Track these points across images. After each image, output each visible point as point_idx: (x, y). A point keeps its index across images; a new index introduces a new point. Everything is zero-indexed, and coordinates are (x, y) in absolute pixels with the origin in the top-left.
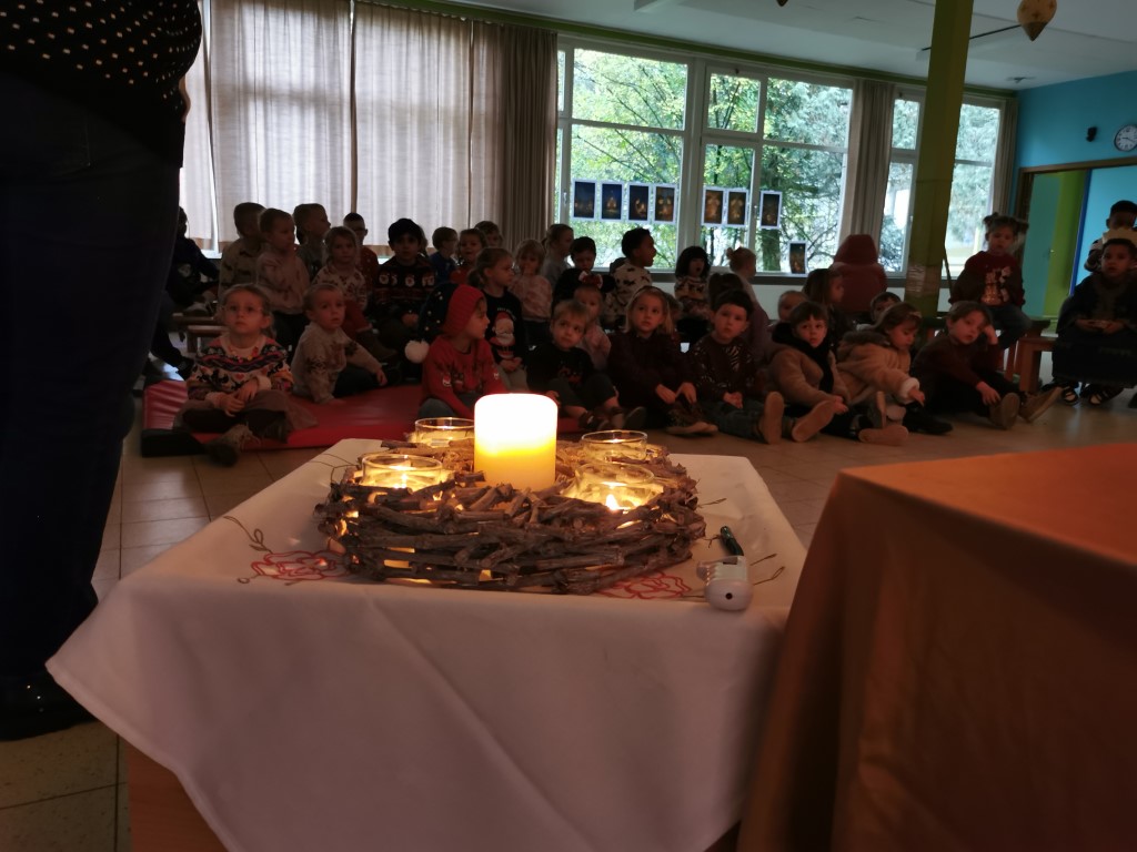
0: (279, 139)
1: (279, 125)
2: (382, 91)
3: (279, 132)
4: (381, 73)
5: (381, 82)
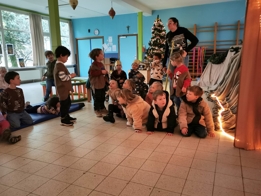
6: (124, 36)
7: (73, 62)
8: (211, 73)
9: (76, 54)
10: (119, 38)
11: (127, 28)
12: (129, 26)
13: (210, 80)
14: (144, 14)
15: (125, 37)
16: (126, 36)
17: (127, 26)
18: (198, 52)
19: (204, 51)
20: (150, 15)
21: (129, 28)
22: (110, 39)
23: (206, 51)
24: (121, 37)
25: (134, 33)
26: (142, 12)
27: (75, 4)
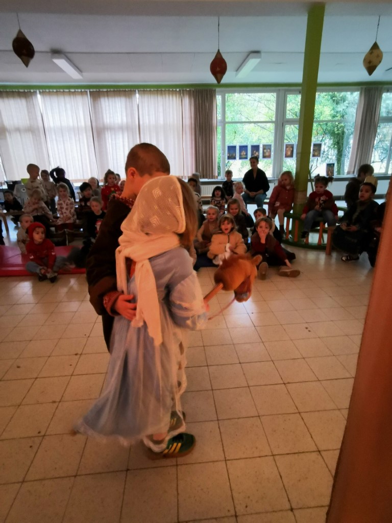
0: (116, 143)
1: (115, 139)
2: (149, 122)
3: (115, 141)
4: (149, 115)
5: (149, 119)
27: (371, 64)
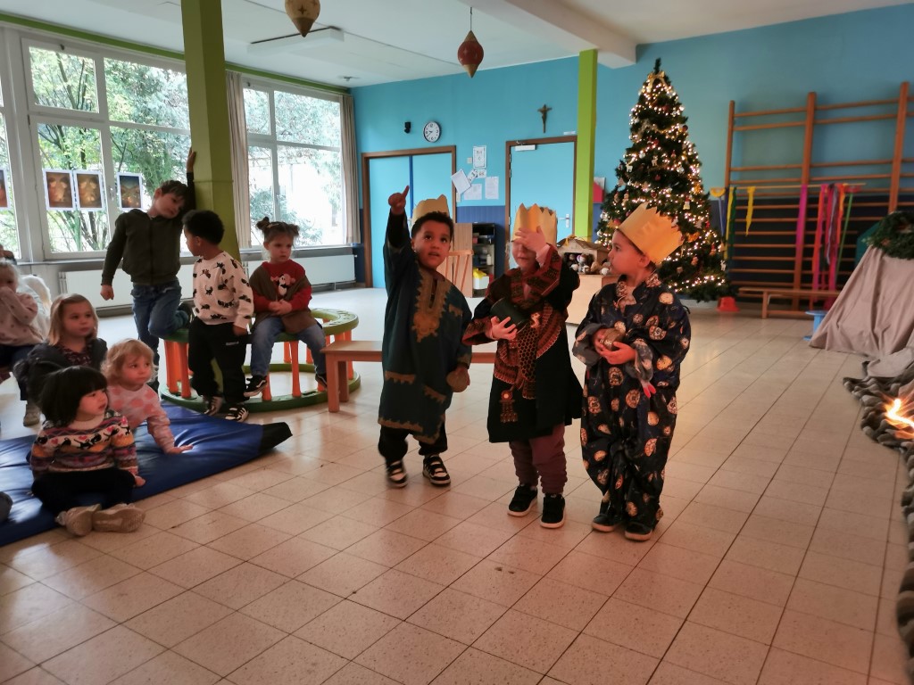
6: (526, 143)
7: (350, 235)
8: (877, 294)
9: (362, 207)
10: (509, 152)
11: (541, 115)
12: (548, 106)
13: (873, 327)
14: (602, 59)
15: (533, 147)
16: (536, 142)
17: (541, 107)
18: (820, 206)
19: (846, 200)
20: (630, 63)
21: (549, 114)
22: (479, 156)
23: (856, 200)
24: (518, 148)
25: (566, 133)
26: (595, 52)
27: (305, 15)
